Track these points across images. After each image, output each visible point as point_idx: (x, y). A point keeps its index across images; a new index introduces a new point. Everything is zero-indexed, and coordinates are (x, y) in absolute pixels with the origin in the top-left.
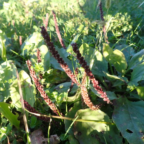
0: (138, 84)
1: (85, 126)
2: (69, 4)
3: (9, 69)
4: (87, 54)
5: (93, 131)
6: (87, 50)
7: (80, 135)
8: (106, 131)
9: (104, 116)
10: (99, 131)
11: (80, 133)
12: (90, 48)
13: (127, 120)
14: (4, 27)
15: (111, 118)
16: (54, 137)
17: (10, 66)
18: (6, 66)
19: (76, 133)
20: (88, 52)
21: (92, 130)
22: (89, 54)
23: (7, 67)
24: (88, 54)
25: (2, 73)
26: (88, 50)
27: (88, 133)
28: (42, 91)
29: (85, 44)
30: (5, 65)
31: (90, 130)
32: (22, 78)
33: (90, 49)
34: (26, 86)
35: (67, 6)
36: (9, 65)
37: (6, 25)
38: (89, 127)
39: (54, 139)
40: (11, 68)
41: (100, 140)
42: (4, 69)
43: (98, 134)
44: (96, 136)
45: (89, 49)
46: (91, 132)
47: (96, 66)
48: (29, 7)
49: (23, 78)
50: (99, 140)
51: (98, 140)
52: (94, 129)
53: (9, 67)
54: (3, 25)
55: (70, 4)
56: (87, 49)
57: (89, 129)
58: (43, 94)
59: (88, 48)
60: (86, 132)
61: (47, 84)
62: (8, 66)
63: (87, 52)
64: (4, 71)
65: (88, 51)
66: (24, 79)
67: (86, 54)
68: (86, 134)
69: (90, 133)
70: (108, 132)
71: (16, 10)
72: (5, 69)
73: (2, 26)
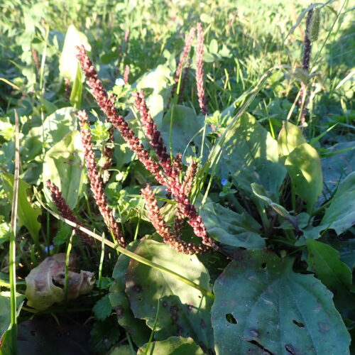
0: (320, 236)
1: (155, 279)
2: (278, 16)
3: (67, 124)
4: (245, 138)
5: (170, 296)
6: (248, 130)
7: (139, 292)
8: (198, 306)
9: (202, 273)
10: (184, 301)
11: (138, 288)
12: (257, 126)
13: (243, 298)
14: (116, 42)
15: (212, 282)
16: (85, 274)
17: (71, 119)
18: (63, 116)
19: (129, 285)
20: (249, 134)
21: (168, 294)
22: (250, 140)
23: (64, 120)
24: (248, 139)
25: (52, 129)
26: (251, 130)
27: (159, 296)
28: (95, 180)
29: (247, 115)
30: (62, 114)
31: (164, 291)
32: (70, 145)
33: (256, 129)
34: (75, 164)
35: (272, 20)
36: (68, 117)
37: (120, 37)
38: (164, 286)
39: (82, 279)
40: (70, 123)
41: (177, 319)
42: (58, 122)
43: (179, 307)
44: (172, 308)
45: (254, 128)
46: (166, 297)
47: (256, 171)
48: (179, 7)
49: (73, 145)
50: (174, 318)
51: (172, 318)
52: (175, 294)
53: (67, 121)
54: (115, 38)
55: (281, 16)
56: (249, 128)
57: (162, 289)
58: (96, 186)
59: (251, 125)
60: (155, 292)
61: (118, 173)
62: (66, 118)
63: (247, 133)
64: (58, 125)
65: (250, 132)
66: (75, 149)
67: (241, 137)
68: (153, 295)
69: (163, 298)
70: (202, 310)
71: (149, 9)
72: (60, 122)
73: (113, 37)
